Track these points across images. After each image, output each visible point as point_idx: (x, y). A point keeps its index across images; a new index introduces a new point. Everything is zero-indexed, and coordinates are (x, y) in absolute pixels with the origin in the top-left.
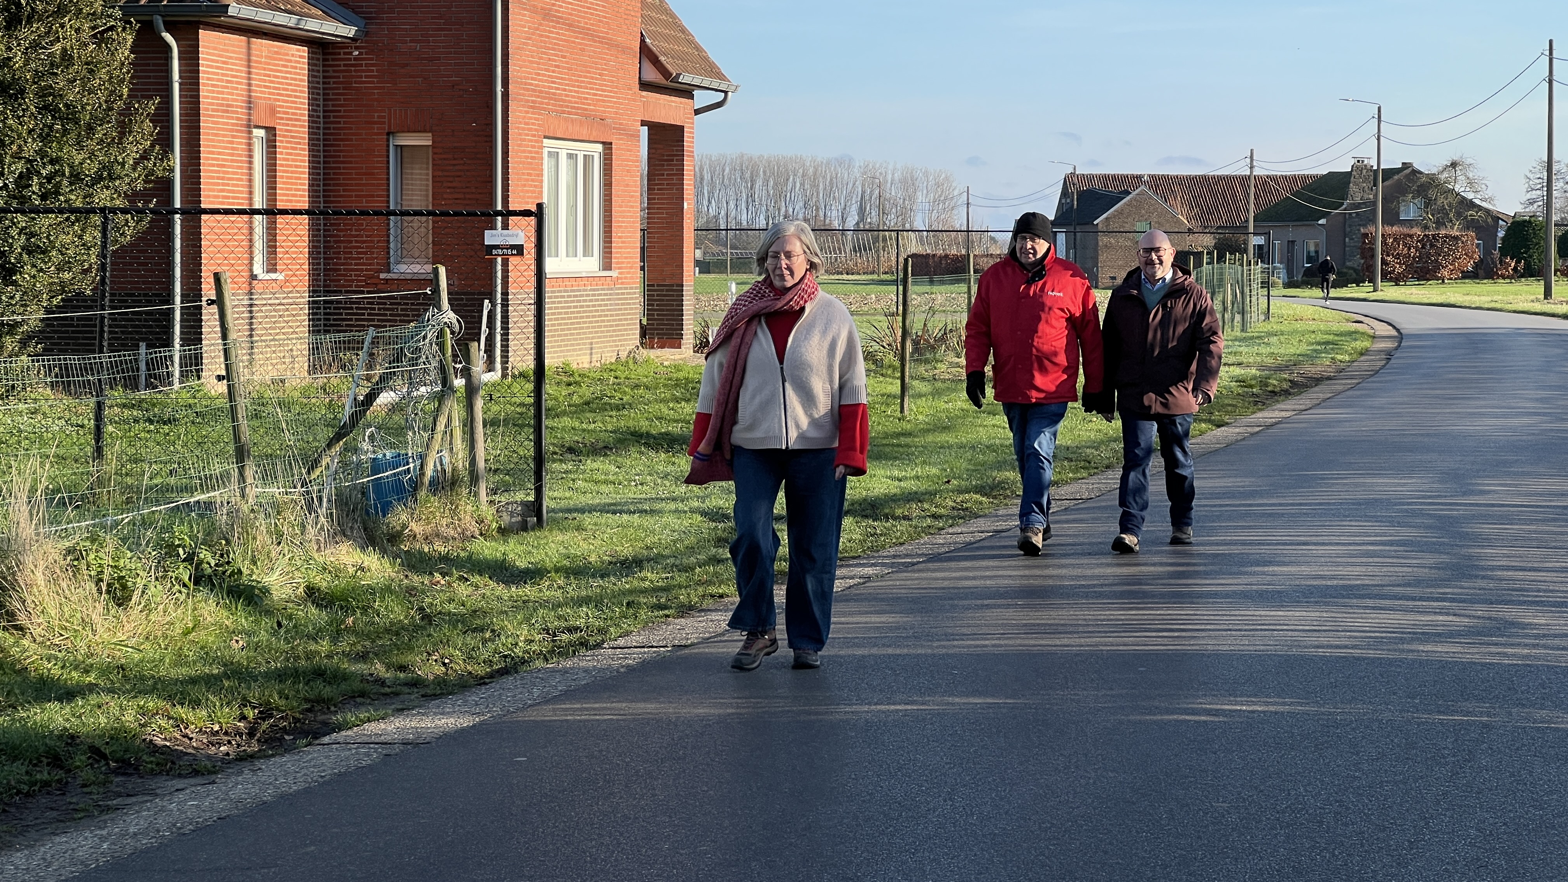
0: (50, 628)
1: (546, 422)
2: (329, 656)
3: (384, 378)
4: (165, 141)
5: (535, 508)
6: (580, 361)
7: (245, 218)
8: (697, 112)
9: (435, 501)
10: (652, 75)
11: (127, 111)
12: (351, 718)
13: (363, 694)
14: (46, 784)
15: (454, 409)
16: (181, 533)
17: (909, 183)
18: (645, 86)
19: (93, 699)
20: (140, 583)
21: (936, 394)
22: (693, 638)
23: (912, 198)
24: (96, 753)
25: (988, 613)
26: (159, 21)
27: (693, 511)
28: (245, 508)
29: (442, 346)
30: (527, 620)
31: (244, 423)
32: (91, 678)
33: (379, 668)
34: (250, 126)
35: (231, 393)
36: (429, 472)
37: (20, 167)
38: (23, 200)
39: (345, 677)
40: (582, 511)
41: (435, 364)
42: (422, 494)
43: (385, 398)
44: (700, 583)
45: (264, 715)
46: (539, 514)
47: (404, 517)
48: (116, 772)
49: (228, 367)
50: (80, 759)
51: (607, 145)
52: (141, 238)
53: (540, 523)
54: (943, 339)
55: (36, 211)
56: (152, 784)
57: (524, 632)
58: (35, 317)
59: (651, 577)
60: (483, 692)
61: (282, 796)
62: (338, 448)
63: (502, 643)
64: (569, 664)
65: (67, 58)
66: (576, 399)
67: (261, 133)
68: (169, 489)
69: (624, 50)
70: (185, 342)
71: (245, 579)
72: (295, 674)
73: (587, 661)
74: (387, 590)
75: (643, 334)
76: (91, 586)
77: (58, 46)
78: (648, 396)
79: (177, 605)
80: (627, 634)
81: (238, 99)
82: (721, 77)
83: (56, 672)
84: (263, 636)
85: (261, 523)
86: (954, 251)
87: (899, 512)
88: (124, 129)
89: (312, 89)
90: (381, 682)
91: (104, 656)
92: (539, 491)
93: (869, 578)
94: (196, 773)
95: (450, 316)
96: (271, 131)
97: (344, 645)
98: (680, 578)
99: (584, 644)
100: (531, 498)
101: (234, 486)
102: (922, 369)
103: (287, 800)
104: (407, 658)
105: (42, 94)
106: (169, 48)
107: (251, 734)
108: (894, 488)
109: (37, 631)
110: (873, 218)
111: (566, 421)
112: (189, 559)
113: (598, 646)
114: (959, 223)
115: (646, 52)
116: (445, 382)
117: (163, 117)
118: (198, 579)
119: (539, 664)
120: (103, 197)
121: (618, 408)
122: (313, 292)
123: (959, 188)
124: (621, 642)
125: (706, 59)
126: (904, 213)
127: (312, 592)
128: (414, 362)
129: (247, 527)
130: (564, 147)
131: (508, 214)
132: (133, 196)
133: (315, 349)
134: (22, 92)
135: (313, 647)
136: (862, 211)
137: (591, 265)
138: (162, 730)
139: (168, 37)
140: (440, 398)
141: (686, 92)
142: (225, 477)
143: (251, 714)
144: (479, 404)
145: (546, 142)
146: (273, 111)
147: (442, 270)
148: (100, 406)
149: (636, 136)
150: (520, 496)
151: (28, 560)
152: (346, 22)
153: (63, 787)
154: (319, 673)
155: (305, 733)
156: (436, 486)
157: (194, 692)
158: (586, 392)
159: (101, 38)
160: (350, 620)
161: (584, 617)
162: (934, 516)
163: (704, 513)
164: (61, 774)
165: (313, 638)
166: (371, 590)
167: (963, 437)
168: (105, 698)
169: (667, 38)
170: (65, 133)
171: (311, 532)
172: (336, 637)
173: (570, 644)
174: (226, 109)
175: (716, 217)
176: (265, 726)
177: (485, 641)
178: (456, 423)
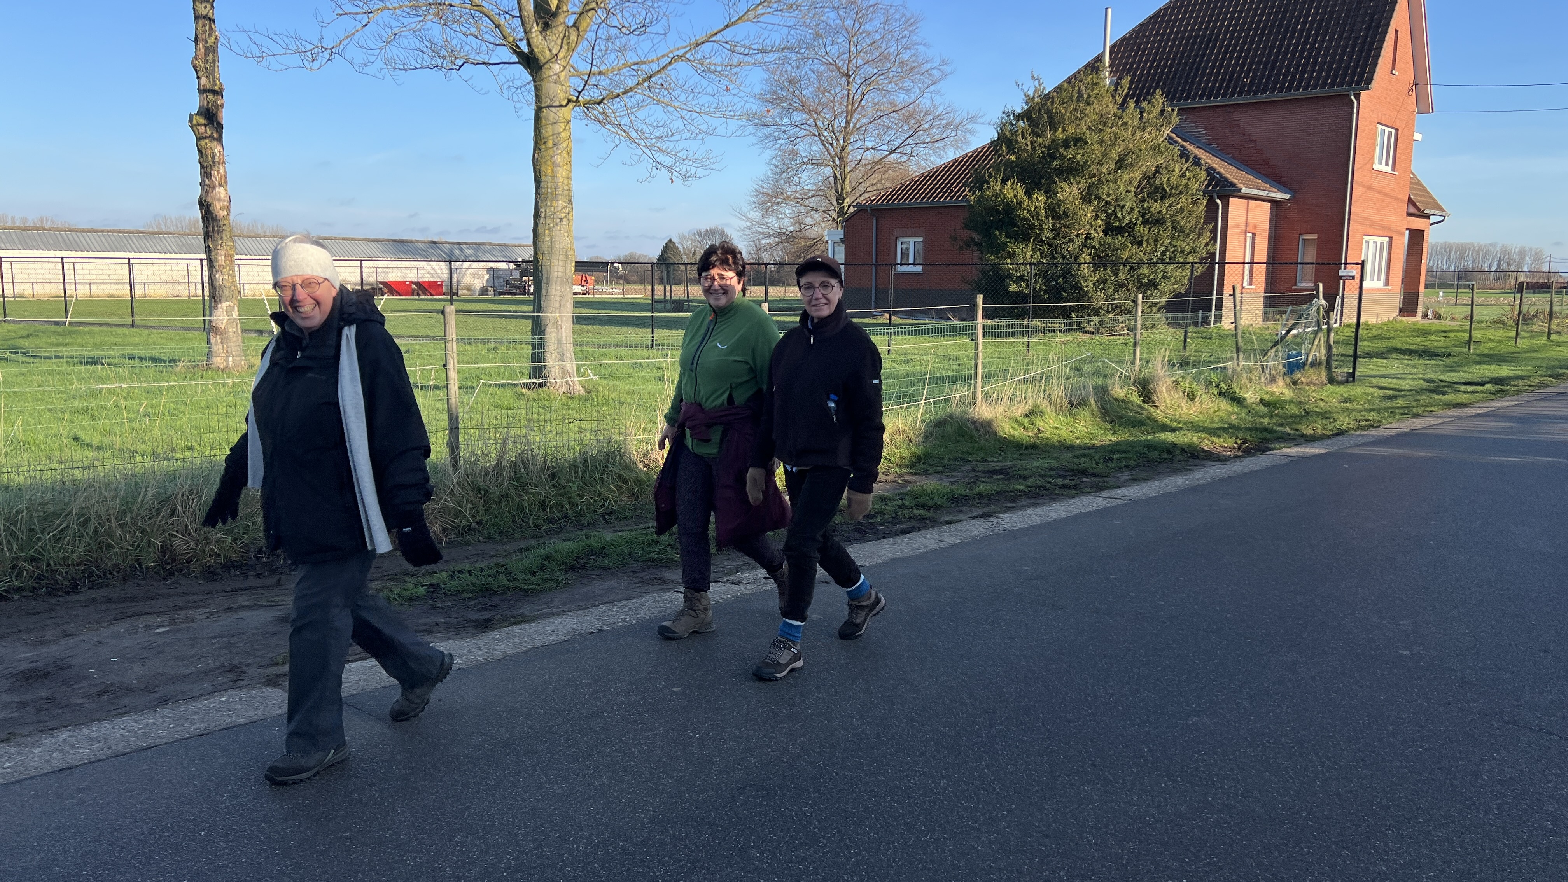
0: (1167, 407)
1: (1359, 343)
2: (1269, 424)
3: (1294, 325)
4: (1214, 239)
5: (1353, 375)
6: (1373, 320)
7: (1241, 265)
8: (1431, 224)
9: (1312, 370)
10: (1412, 210)
11: (1202, 229)
12: (1277, 446)
13: (1282, 438)
14: (1166, 459)
15: (1322, 337)
16: (1213, 376)
17: (1522, 253)
18: (1409, 214)
19: (1182, 432)
20: (1199, 394)
21: (1532, 337)
22: (1419, 427)
23: (1523, 259)
24: (1183, 451)
25: (1555, 425)
26: (1215, 195)
27: (1420, 379)
28: (1239, 369)
29: (1318, 313)
30: (1348, 415)
31: (1240, 339)
32: (1180, 425)
33: (1288, 429)
34: (1246, 232)
35: (1236, 327)
36: (1310, 359)
37: (1163, 249)
38: (1163, 260)
39: (1276, 431)
40: (1372, 376)
41: (1315, 320)
42: (1307, 367)
43: (1294, 332)
44: (1422, 406)
45: (1245, 442)
46: (1354, 377)
47: (1299, 376)
48: (1190, 457)
49: (1235, 319)
50: (1178, 452)
51: (1391, 238)
52: (1203, 274)
53: (1354, 380)
54: (1536, 315)
55: (1168, 263)
56: (1204, 462)
57: (1347, 420)
58: (1164, 300)
59: (1400, 402)
60: (1329, 441)
61: (1252, 471)
62: (1274, 350)
63: (1338, 424)
64: (1365, 433)
65: (1182, 209)
66: (1370, 335)
67: (1250, 235)
68: (1210, 362)
69: (1402, 201)
70: (1216, 310)
71: (1237, 395)
72: (1256, 429)
73: (1373, 432)
74: (1291, 402)
75: (1400, 311)
76: (1181, 394)
77: (1179, 206)
78: (1401, 334)
79: (1212, 402)
80: (1390, 423)
81: (1242, 222)
82: (1444, 211)
83: (1168, 422)
84: (1243, 415)
85: (1245, 375)
86: (1541, 281)
87: (1513, 383)
88: (1200, 235)
89: (1271, 219)
90: (1289, 434)
91: (1185, 418)
92: (1354, 369)
93: (1498, 408)
94: (1219, 460)
95: (1323, 302)
96: (1254, 234)
97: (1274, 421)
98: (1414, 404)
99: (1372, 426)
100: (1351, 371)
101: (1235, 361)
102: (1525, 327)
103: (1253, 473)
104: (1299, 427)
105: (1172, 222)
106: (1218, 205)
107: (1239, 448)
108: (1511, 374)
109: (1162, 408)
110: (1504, 267)
111: (1366, 343)
112: (1217, 386)
113: (1378, 427)
114: (1545, 268)
115: (1410, 201)
116: (1319, 326)
117: (1214, 231)
118: (1220, 394)
119: (1353, 432)
120: (1191, 259)
121: (1388, 339)
122: (1266, 293)
123: (1546, 254)
124: (1388, 426)
125: (1437, 203)
126: (1520, 264)
127: (1262, 400)
128: (1307, 319)
129: (1239, 376)
130: (1371, 239)
131: (1346, 264)
132: (1201, 259)
133: (1265, 313)
134: (1165, 222)
135: (1262, 420)
136: (1499, 265)
137: (1381, 284)
138: (1207, 445)
139: (1218, 201)
140: (1316, 333)
141: (1427, 217)
142: (1232, 358)
143: (1239, 442)
144: (1332, 335)
145: (1365, 237)
146: (1255, 227)
147: (1321, 285)
148: (1186, 332)
149: (1404, 234)
150: (1346, 370)
151: (1161, 383)
152: (1287, 193)
153: (1172, 461)
154: (1265, 430)
155: (1260, 450)
156: (1313, 365)
157: (1219, 432)
158: (1375, 332)
159: (1194, 202)
160: (1277, 412)
161: (1372, 416)
162: (1530, 386)
163: (1424, 380)
164: (1171, 456)
165: (1263, 417)
166: (1286, 401)
167: (1544, 355)
168: (1186, 432)
169: (1420, 196)
170: (1179, 236)
171: (1263, 379)
172: (1271, 417)
173: (1366, 426)
174: (1238, 226)
175: (1432, 267)
176: (1244, 446)
177: (1330, 422)
178: (1322, 342)
